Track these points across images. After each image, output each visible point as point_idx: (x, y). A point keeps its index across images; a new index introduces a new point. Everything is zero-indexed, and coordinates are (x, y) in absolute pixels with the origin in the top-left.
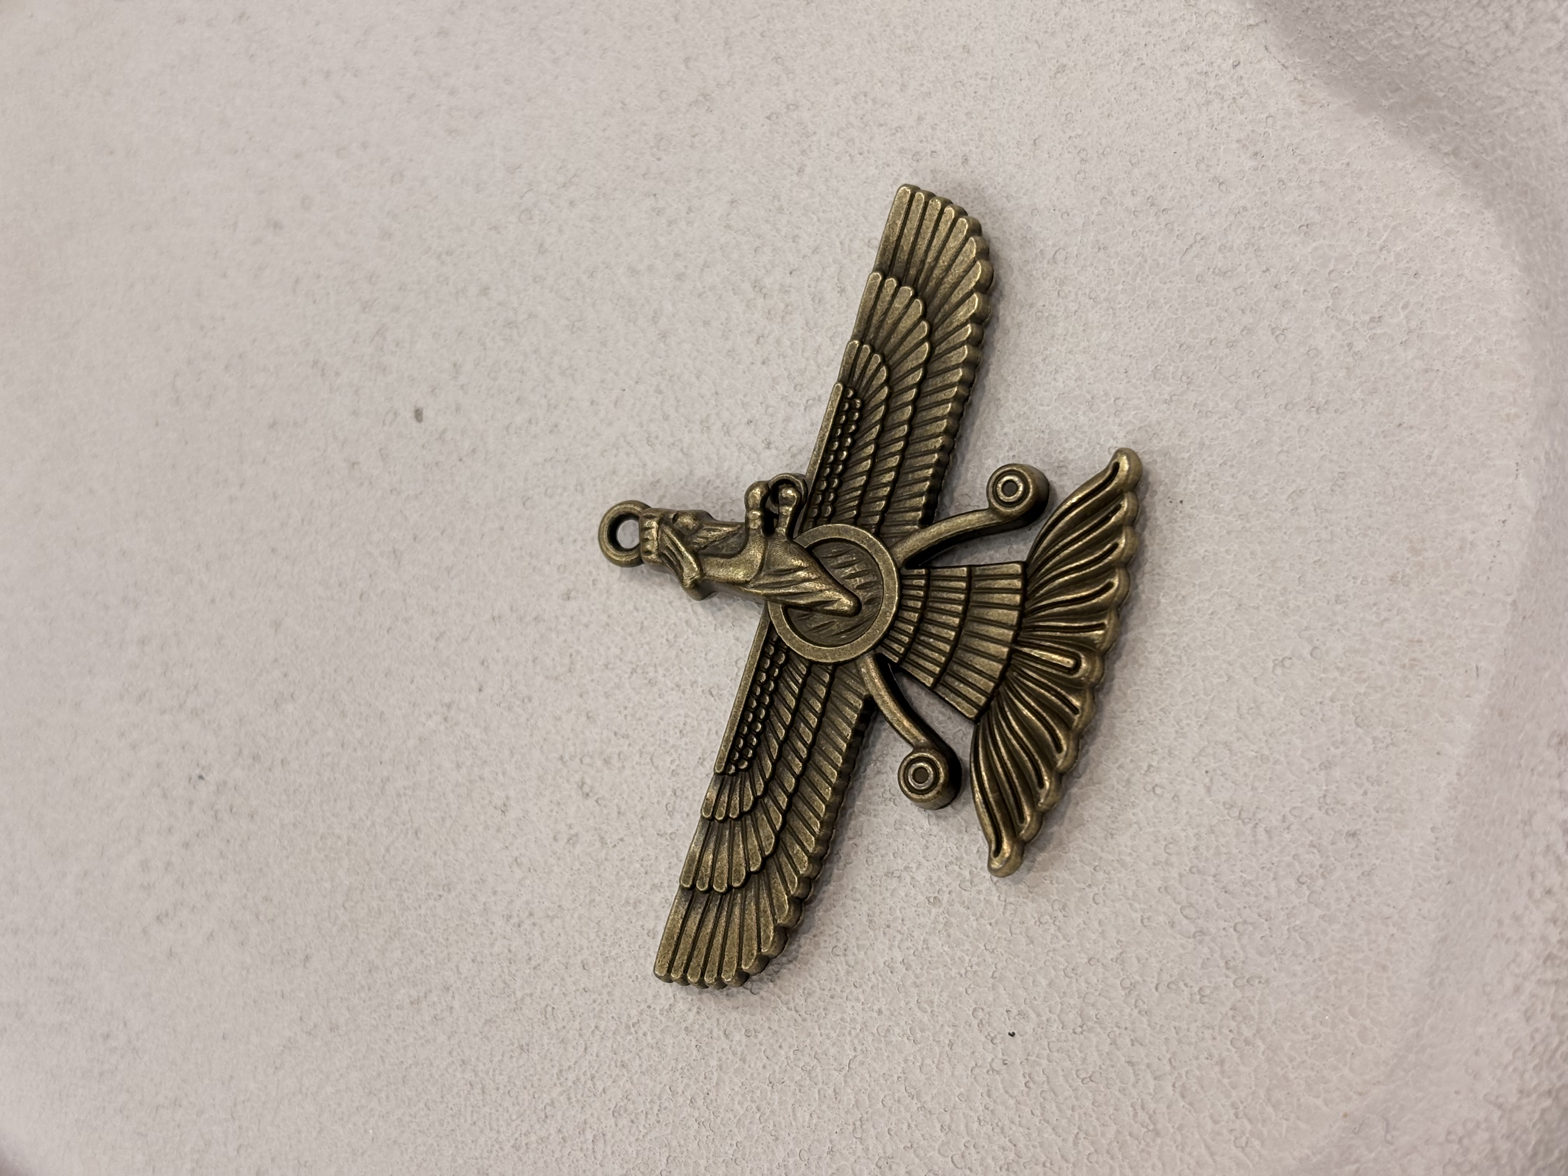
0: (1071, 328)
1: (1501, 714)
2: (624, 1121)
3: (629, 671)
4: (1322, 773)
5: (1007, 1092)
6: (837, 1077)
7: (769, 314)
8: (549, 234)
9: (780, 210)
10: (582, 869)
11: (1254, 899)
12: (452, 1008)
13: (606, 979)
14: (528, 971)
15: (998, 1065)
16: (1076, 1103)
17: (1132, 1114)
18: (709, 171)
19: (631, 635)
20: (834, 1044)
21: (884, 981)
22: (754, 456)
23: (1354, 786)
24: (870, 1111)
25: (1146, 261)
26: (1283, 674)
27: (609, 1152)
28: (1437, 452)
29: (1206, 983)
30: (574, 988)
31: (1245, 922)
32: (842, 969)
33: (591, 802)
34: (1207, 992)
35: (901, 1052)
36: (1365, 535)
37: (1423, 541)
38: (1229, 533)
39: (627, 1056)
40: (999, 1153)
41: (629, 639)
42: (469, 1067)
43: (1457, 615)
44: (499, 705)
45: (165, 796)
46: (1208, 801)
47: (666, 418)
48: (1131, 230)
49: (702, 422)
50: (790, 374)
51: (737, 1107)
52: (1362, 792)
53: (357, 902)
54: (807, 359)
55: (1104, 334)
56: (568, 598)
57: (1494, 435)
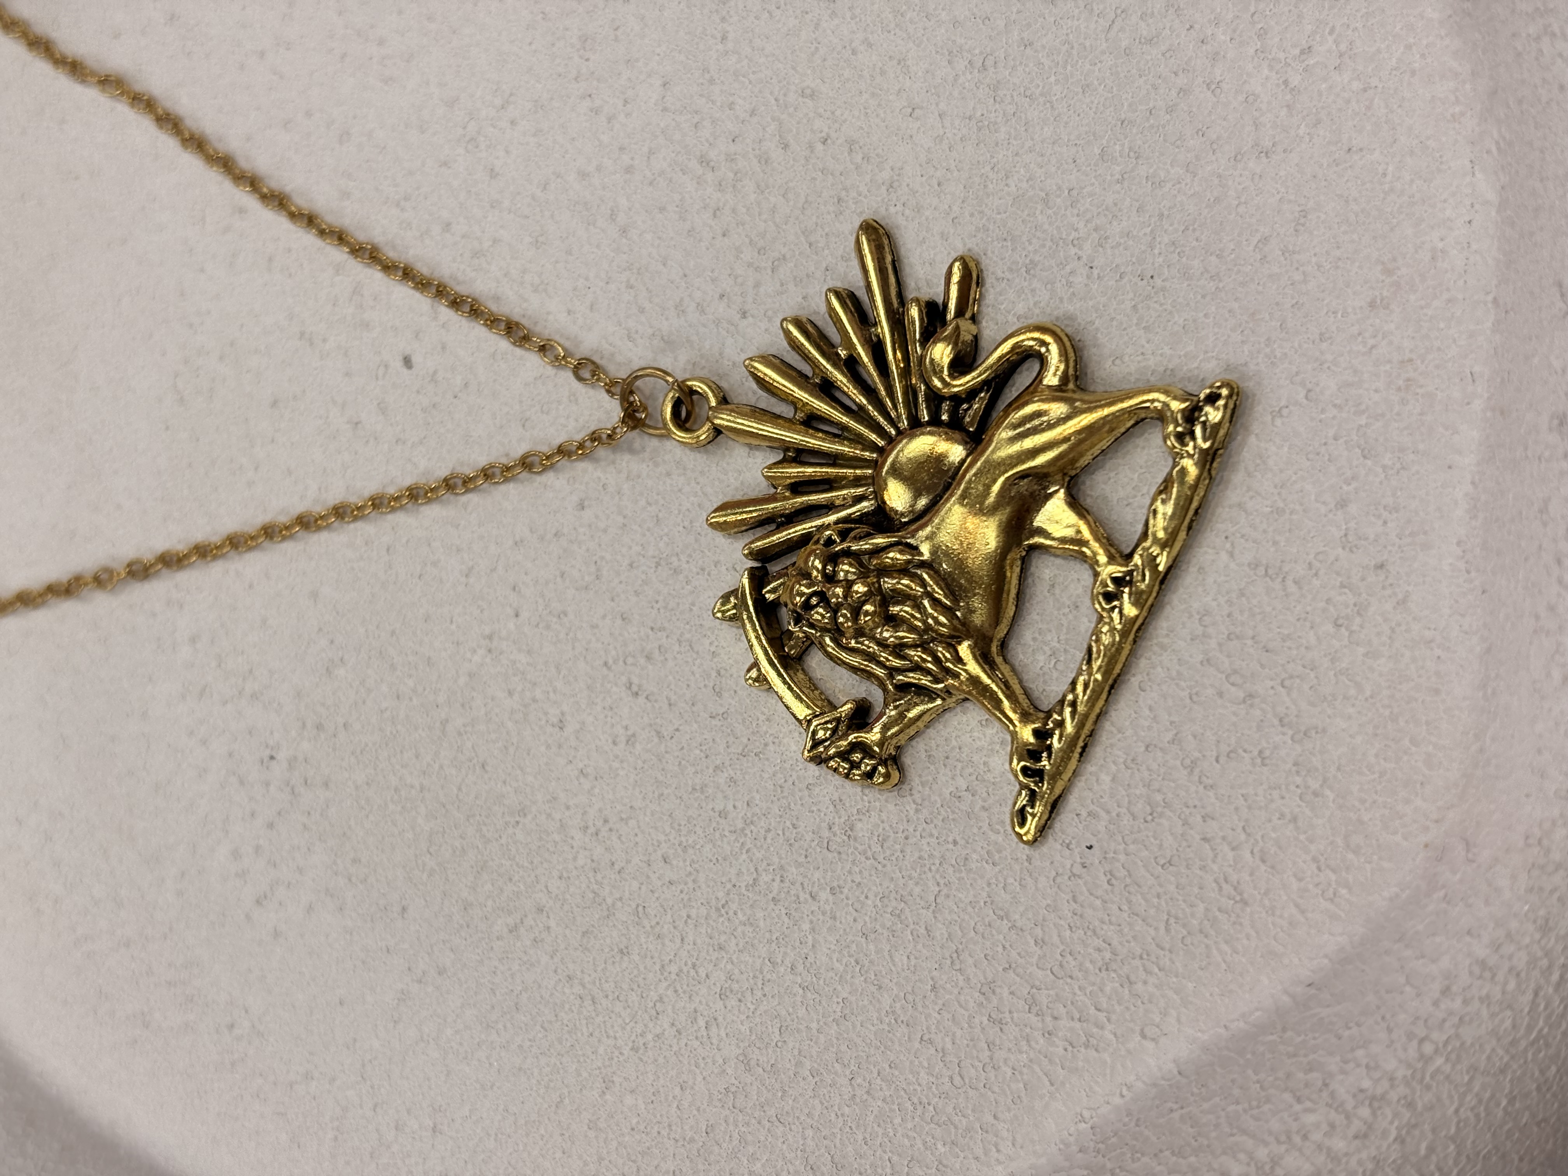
0: (1012, 131)
1: (1502, 413)
2: (732, 1002)
3: (653, 565)
4: (1339, 513)
5: (1091, 894)
6: (926, 915)
7: (720, 186)
8: (497, 158)
9: (712, 81)
10: (646, 767)
11: (1295, 652)
12: (549, 928)
13: (689, 869)
14: (613, 877)
15: (1077, 870)
16: (1160, 890)
17: (1216, 889)
18: (637, 60)
19: (649, 530)
20: (917, 884)
21: (953, 812)
22: (732, 328)
23: (1373, 519)
24: (964, 940)
25: (1072, 48)
26: (1283, 424)
27: (724, 1035)
28: (1390, 168)
29: (1265, 745)
30: (660, 883)
31: (1291, 677)
32: (911, 808)
33: (641, 700)
34: (1267, 753)
35: (982, 877)
36: (1337, 267)
37: (1394, 260)
38: (1203, 297)
39: (723, 938)
40: (1096, 955)
41: (647, 533)
42: (576, 981)
43: (1442, 325)
44: (537, 626)
45: (242, 783)
46: (1233, 565)
47: (642, 310)
48: (1053, 19)
49: (676, 307)
50: (751, 240)
51: (837, 965)
52: (1380, 522)
53: (440, 846)
54: (765, 222)
55: (1046, 129)
56: (583, 508)
57: (1444, 139)
